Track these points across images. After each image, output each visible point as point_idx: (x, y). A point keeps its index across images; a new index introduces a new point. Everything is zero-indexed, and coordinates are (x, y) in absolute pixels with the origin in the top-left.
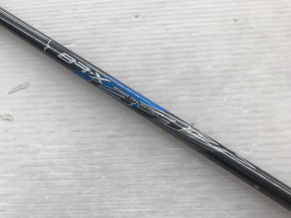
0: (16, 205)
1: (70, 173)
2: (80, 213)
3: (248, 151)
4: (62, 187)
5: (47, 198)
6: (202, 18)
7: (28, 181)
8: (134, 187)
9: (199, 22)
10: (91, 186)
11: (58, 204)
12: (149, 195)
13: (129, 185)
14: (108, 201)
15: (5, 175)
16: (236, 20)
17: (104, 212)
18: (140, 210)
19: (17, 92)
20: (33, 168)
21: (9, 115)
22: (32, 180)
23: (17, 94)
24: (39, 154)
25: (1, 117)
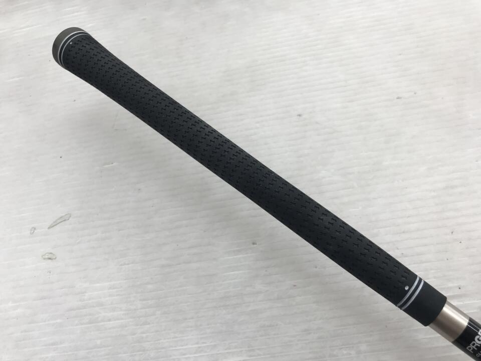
0: (66, 354)
1: (123, 312)
2: (135, 355)
3: (316, 267)
4: (114, 328)
5: (99, 342)
6: (261, 116)
7: (77, 325)
8: (192, 320)
9: (258, 122)
10: (146, 323)
11: (110, 348)
12: (209, 328)
13: (186, 319)
14: (165, 339)
15: (52, 322)
16: (300, 115)
17: (160, 352)
18: (200, 346)
19: (58, 226)
20: (81, 310)
21: (51, 253)
22: (82, 324)
23: (57, 228)
24: (86, 294)
25: (42, 256)
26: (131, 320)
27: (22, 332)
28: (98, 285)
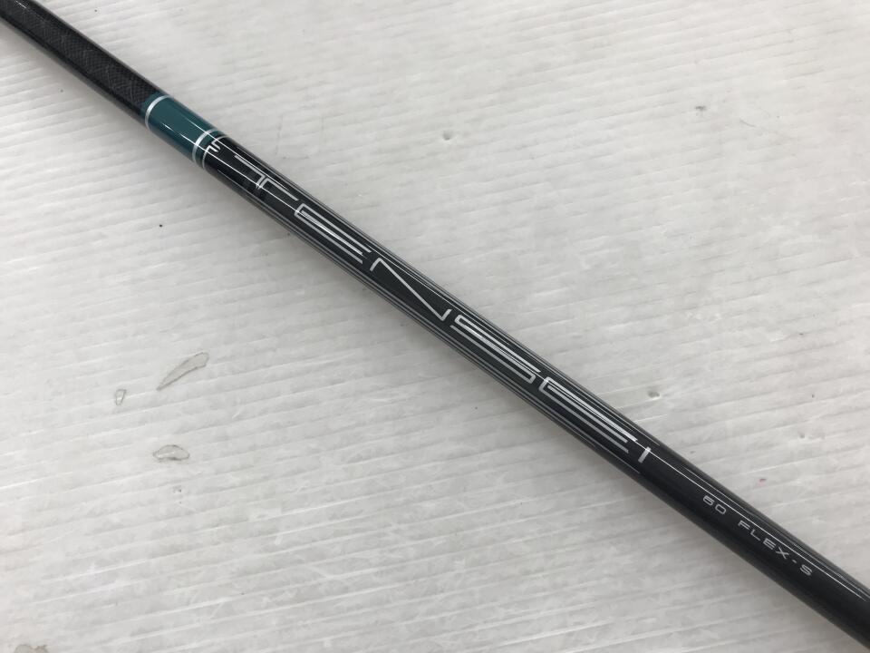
1: (373, 570)
3: (802, 436)
4: (359, 607)
5: (327, 642)
7: (267, 608)
8: (540, 575)
10: (434, 591)
12: (584, 589)
13: (527, 573)
14: (485, 622)
15: (203, 605)
16: (701, 108)
18: (570, 630)
19: (179, 381)
20: (274, 572)
21: (174, 446)
22: (279, 604)
23: (180, 389)
24: (278, 534)
25: (154, 454)
26: (397, 585)
27: (133, 635)
28: (302, 511)
